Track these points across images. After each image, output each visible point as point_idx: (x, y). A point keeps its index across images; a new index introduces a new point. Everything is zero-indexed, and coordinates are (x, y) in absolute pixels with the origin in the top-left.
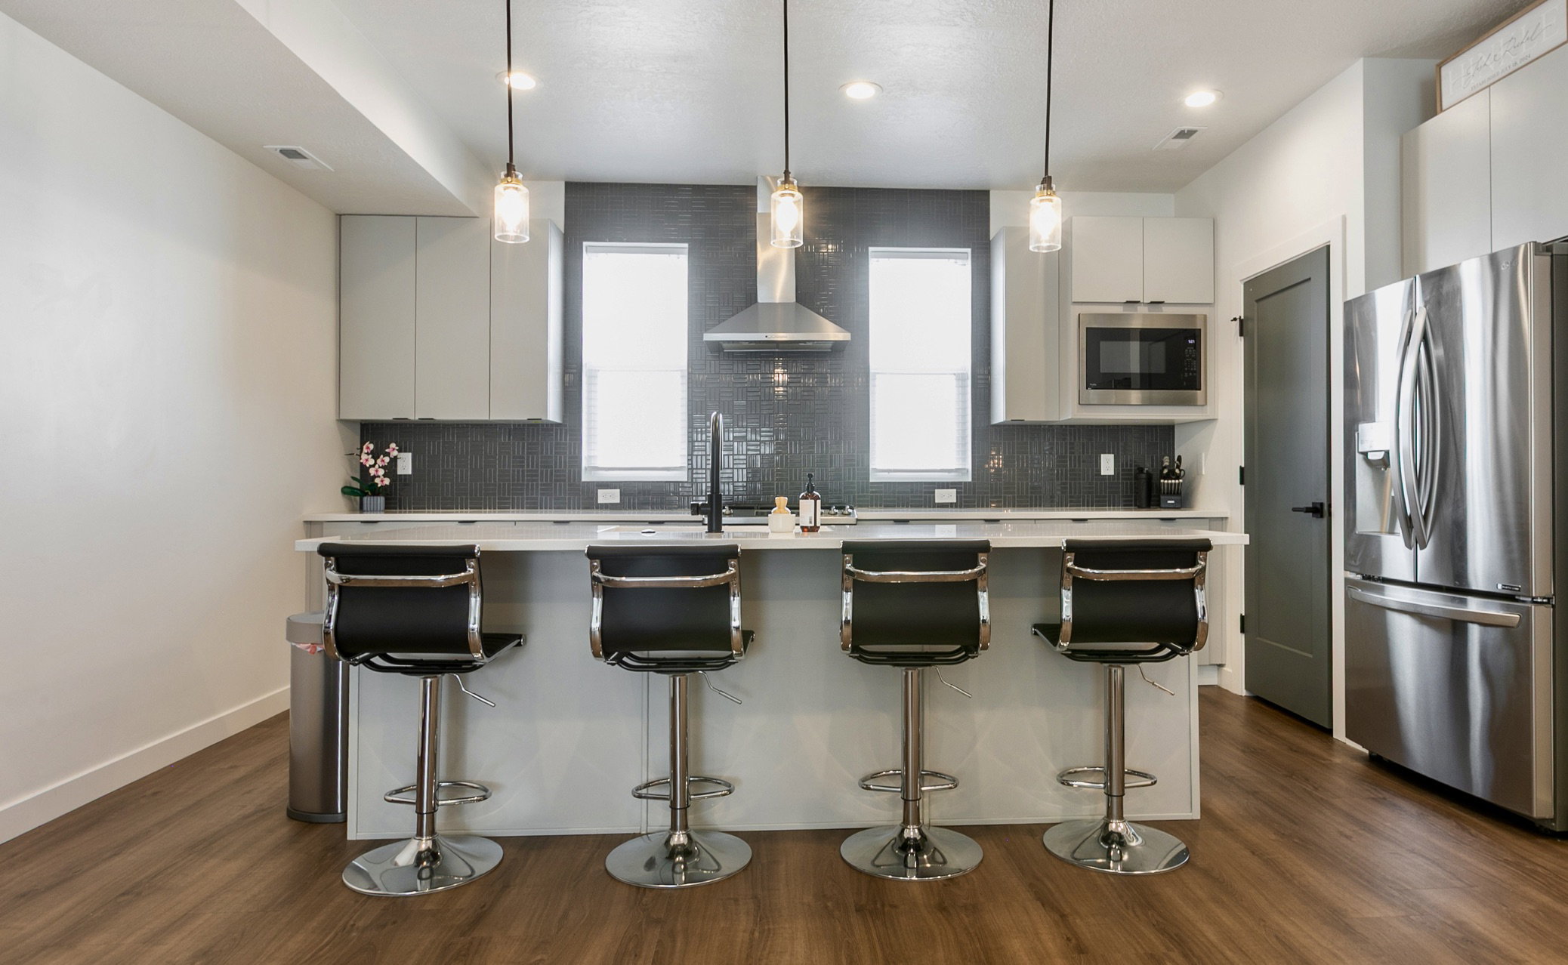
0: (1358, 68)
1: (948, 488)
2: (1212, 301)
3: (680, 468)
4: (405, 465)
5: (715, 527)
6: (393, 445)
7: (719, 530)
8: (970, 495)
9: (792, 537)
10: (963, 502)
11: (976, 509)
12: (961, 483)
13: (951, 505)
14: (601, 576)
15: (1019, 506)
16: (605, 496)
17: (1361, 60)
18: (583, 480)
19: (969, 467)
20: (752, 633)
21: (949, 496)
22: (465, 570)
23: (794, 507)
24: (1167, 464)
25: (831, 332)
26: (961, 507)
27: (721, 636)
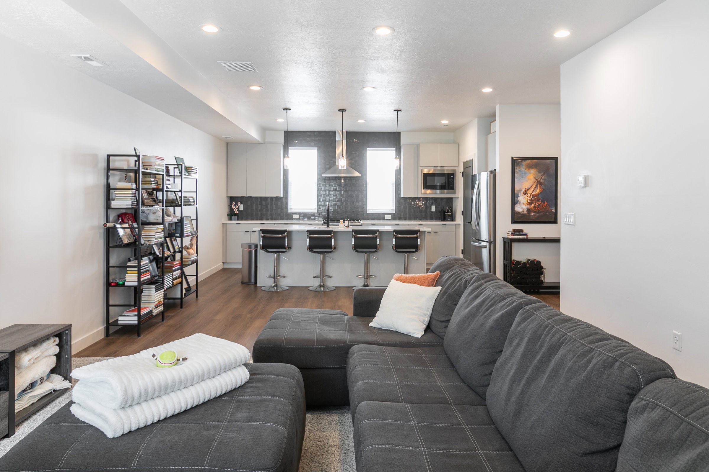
0: (476, 120)
1: (388, 215)
2: (458, 166)
3: (315, 209)
4: (242, 208)
5: (328, 226)
6: (239, 203)
7: (329, 227)
8: (394, 217)
9: (343, 228)
10: (393, 219)
11: (396, 221)
12: (392, 213)
13: (389, 220)
14: (309, 235)
15: (408, 220)
16: (295, 216)
17: (477, 118)
18: (289, 212)
19: (395, 209)
20: (336, 247)
21: (389, 217)
22: (285, 234)
23: (344, 222)
24: (447, 209)
25: (357, 174)
26: (392, 220)
27: (330, 247)
